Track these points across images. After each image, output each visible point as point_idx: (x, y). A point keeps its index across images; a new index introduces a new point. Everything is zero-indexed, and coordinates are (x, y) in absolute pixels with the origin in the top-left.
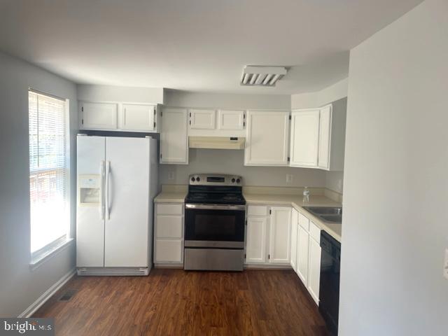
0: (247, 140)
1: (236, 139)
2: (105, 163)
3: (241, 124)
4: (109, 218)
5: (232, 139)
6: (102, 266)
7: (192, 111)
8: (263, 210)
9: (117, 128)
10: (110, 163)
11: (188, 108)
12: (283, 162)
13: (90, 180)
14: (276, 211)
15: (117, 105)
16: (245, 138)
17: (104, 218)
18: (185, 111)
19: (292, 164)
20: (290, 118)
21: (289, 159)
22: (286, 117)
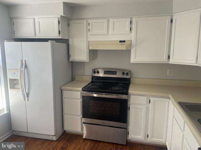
0: (133, 42)
1: (124, 41)
2: (22, 61)
3: (128, 29)
4: (28, 100)
5: (121, 42)
6: (27, 131)
7: (90, 21)
8: (144, 100)
9: (35, 36)
10: (25, 61)
11: (87, 19)
12: (164, 59)
13: (14, 73)
14: (155, 101)
15: (34, 19)
16: (131, 41)
17: (25, 100)
18: (85, 22)
19: (172, 61)
20: (172, 21)
21: (169, 57)
22: (168, 21)
